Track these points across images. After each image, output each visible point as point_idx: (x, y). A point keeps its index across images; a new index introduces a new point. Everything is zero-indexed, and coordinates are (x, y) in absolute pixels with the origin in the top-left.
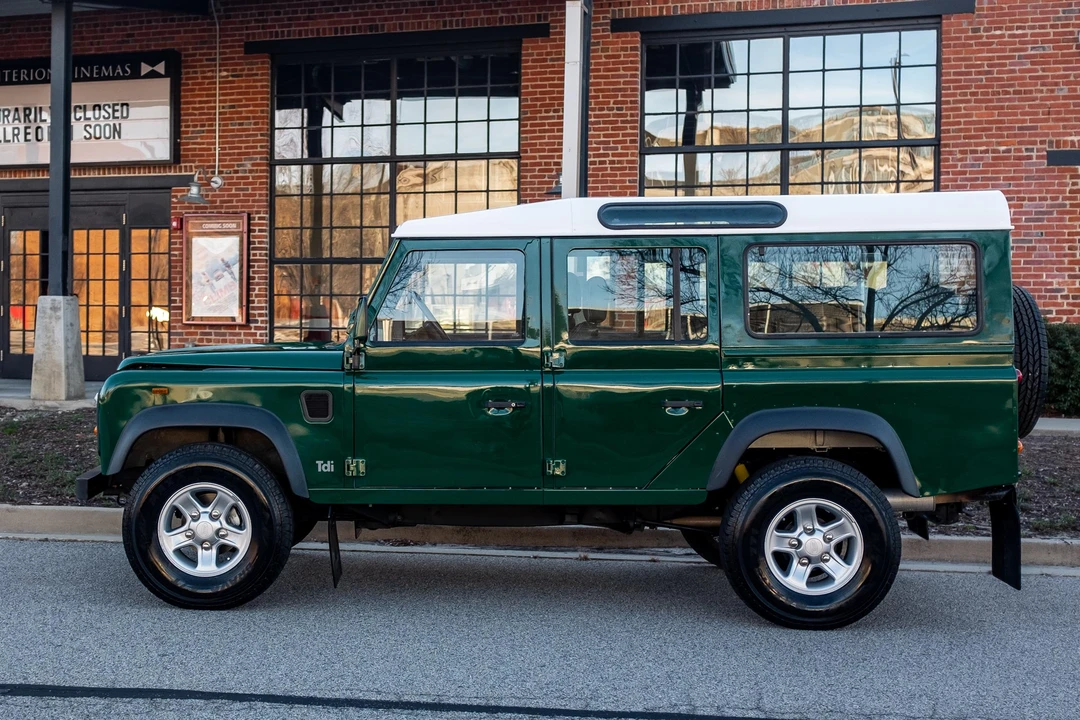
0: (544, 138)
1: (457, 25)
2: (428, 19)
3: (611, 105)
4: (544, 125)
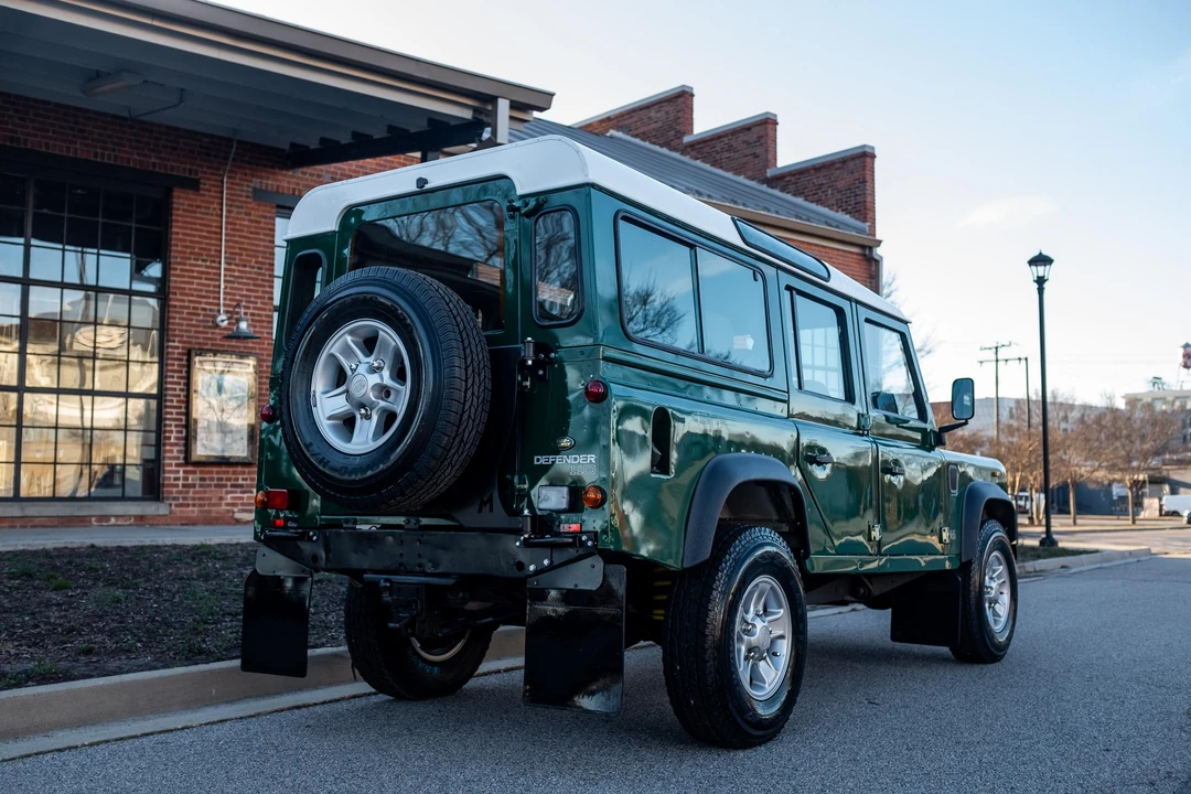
0: (192, 283)
1: (109, 158)
2: (78, 146)
3: (253, 264)
4: (193, 271)
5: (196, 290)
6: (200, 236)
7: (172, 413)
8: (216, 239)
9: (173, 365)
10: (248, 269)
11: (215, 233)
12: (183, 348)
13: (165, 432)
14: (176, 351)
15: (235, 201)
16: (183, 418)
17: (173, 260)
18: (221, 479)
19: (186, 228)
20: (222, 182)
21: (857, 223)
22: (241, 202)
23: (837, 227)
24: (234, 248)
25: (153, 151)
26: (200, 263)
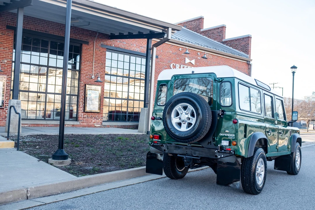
0: (86, 68)
3: (101, 63)
4: (87, 65)
5: (87, 69)
6: (89, 56)
7: (81, 100)
8: (92, 57)
9: (81, 88)
10: (99, 64)
11: (92, 55)
12: (84, 84)
13: (79, 104)
14: (82, 84)
15: (97, 47)
16: (84, 101)
17: (82, 62)
18: (92, 116)
19: (85, 54)
20: (94, 42)
21: (246, 55)
22: (98, 47)
23: (241, 56)
24: (96, 59)
25: (78, 34)
26: (88, 63)
